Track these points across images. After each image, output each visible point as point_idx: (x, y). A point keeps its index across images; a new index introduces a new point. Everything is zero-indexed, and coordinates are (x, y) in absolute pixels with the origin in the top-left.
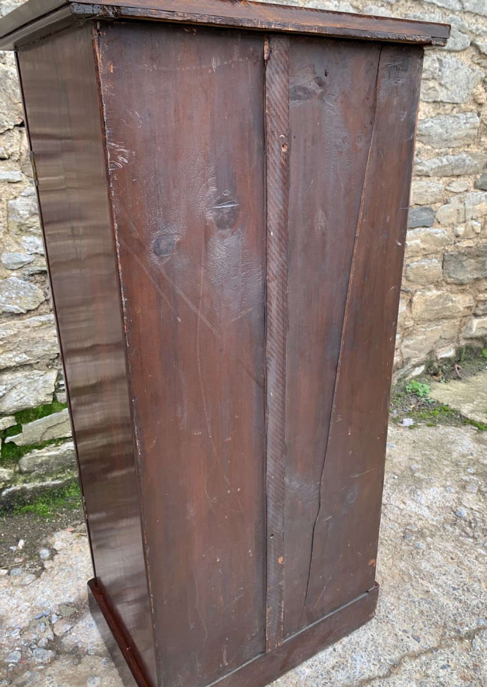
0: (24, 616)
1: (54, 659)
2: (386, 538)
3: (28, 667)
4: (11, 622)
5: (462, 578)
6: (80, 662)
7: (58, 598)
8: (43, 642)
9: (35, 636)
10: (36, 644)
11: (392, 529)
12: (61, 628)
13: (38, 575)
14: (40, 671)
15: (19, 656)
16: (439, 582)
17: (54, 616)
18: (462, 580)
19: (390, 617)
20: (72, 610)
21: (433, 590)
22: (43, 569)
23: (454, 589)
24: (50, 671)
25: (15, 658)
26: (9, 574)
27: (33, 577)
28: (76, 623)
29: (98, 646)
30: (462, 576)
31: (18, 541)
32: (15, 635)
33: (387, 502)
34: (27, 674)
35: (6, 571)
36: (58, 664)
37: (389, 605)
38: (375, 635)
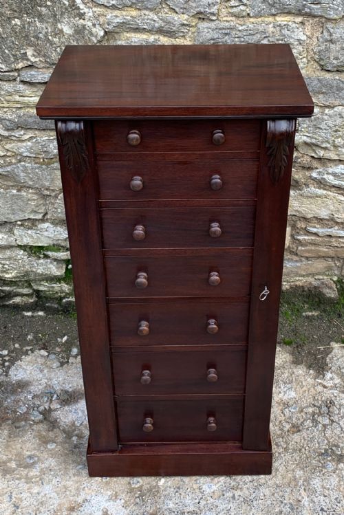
0: (40, 387)
1: (41, 422)
2: (307, 448)
3: (26, 420)
4: (32, 388)
5: (337, 506)
6: (52, 430)
7: (64, 385)
8: (42, 408)
9: (39, 403)
10: (38, 408)
11: (319, 443)
12: (55, 405)
13: (62, 364)
14: (31, 425)
15: (25, 410)
16: (315, 499)
17: (55, 396)
18: (335, 506)
19: (255, 503)
20: (66, 397)
21: (305, 502)
22: (68, 362)
23: (322, 510)
24: (34, 427)
25: (23, 410)
26: (48, 356)
27: (59, 364)
28: (64, 406)
29: (67, 426)
30: (338, 504)
31: (64, 336)
32: (30, 397)
33: (337, 420)
34: (23, 423)
35: (46, 354)
36: (41, 426)
37: (262, 495)
38: (233, 508)
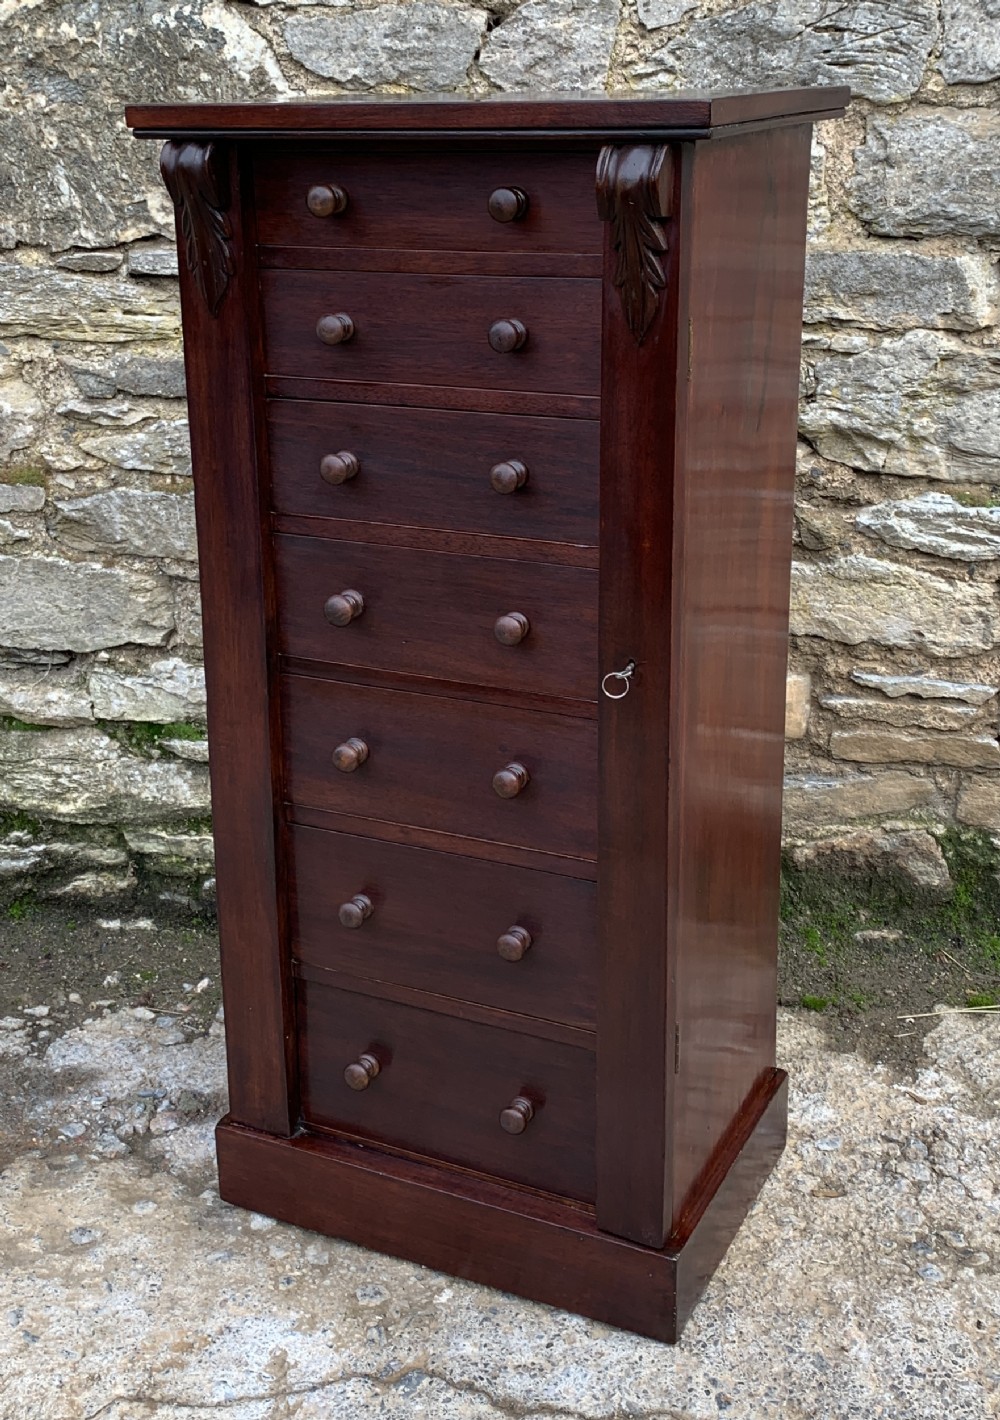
0: (126, 1084)
1: (119, 1156)
2: (866, 1231)
3: (81, 1152)
4: (104, 1085)
5: (955, 1363)
6: (149, 1176)
7: (191, 1081)
8: (127, 1128)
9: (120, 1117)
10: (115, 1128)
11: (900, 1221)
12: (162, 1123)
13: (189, 1039)
14: (92, 1163)
15: (80, 1130)
16: (891, 1347)
17: (166, 1103)
18: (951, 1365)
19: (711, 1349)
20: (194, 1105)
21: (862, 1350)
22: (206, 1034)
23: (911, 1371)
24: (103, 1168)
25: (74, 1131)
26: (153, 1021)
27: (181, 1037)
28: (188, 1125)
29: (190, 1167)
30: (960, 1361)
31: (201, 978)
32: (96, 1103)
33: (955, 1172)
34: (72, 1158)
35: (153, 1015)
36: (118, 1167)
37: (733, 1331)
38: (646, 1360)
